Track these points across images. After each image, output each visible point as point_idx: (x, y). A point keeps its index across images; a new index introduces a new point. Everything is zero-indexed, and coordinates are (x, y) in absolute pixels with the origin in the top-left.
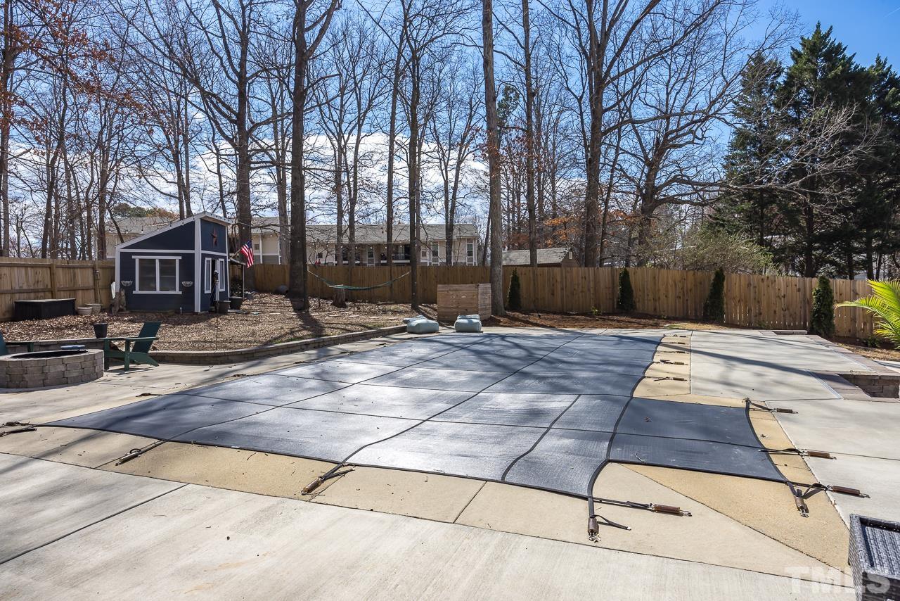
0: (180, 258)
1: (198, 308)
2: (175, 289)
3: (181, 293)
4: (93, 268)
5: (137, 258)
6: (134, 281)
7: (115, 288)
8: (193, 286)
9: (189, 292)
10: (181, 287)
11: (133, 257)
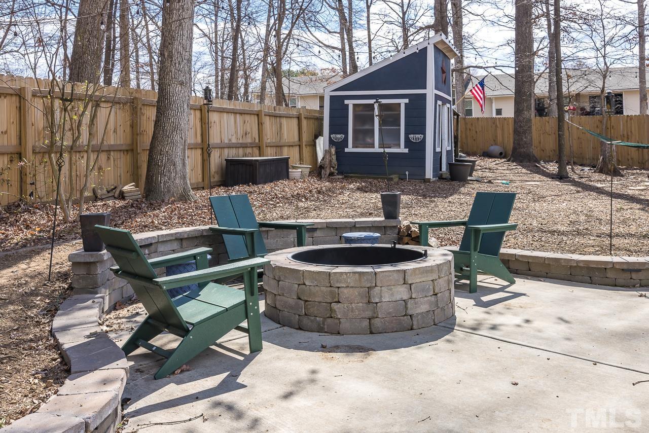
0: (407, 101)
1: (429, 173)
2: (399, 146)
3: (406, 151)
4: (298, 118)
5: (350, 103)
6: (346, 134)
7: (322, 145)
8: (424, 140)
9: (417, 149)
10: (408, 143)
11: (346, 102)
